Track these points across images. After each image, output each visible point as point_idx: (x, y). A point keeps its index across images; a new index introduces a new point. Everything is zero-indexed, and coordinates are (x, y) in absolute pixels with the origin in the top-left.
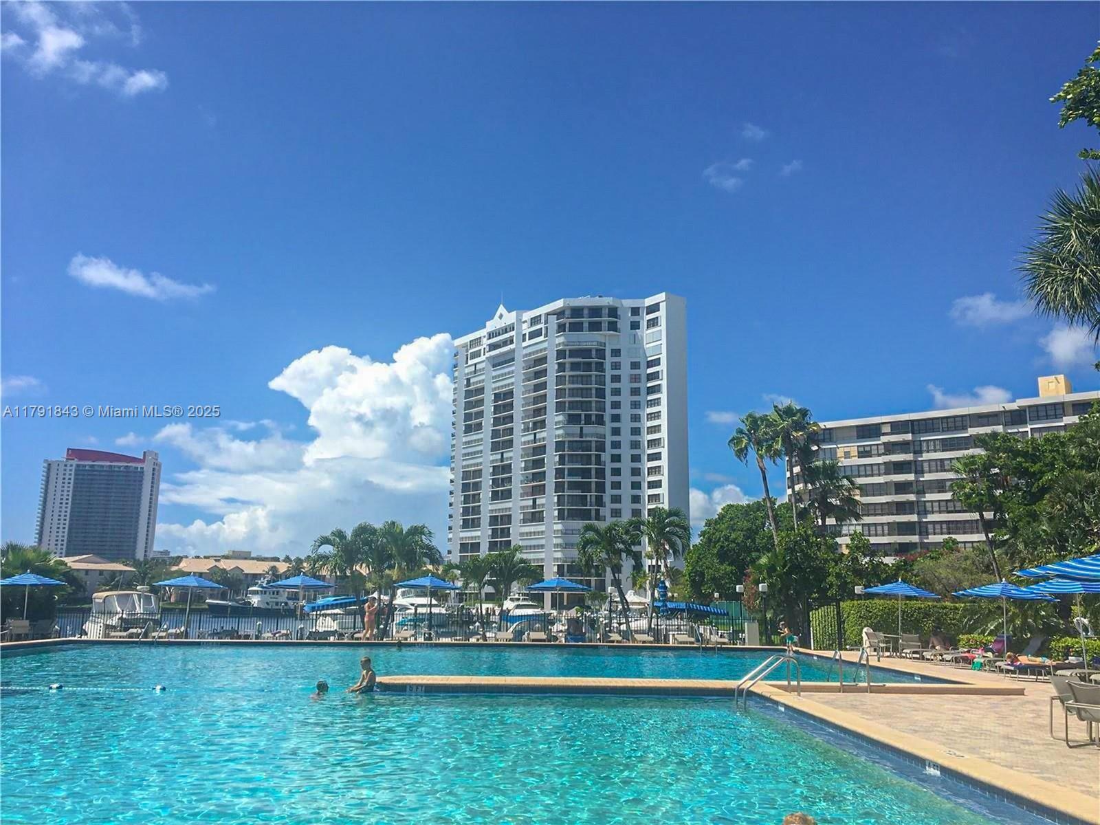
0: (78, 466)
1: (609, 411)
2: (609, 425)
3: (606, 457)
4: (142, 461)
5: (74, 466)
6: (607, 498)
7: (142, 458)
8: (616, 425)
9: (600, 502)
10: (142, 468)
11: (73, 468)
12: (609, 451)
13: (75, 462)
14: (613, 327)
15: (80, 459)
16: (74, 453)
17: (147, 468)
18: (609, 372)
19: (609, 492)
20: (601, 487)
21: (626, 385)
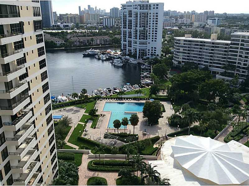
1: (149, 25)
2: (149, 27)
3: (148, 33)
12: (148, 32)
14: (150, 8)
18: (149, 17)
19: (148, 39)
21: (152, 20)
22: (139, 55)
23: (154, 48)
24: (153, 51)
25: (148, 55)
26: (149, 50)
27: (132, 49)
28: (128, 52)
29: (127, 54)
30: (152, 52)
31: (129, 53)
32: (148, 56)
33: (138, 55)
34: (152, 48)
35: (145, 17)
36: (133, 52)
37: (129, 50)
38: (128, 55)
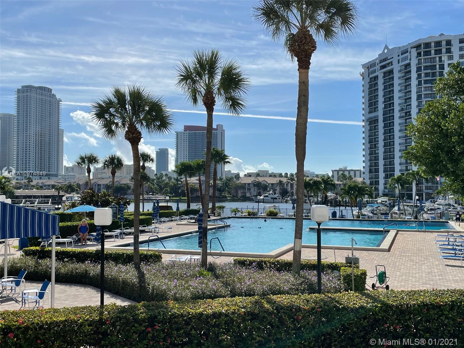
0: (189, 133)
5: (188, 133)
7: (216, 128)
10: (217, 133)
11: (187, 135)
13: (187, 132)
14: (449, 51)
15: (189, 131)
16: (187, 128)
17: (219, 132)
35: (434, 75)
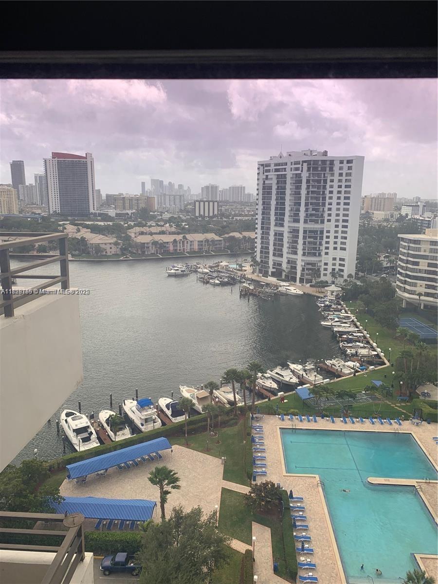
0: (58, 161)
1: (327, 206)
2: (327, 212)
4: (86, 158)
6: (324, 242)
7: (85, 156)
8: (329, 212)
9: (321, 244)
10: (86, 161)
11: (56, 162)
13: (56, 159)
14: (331, 169)
15: (58, 158)
16: (55, 155)
17: (88, 161)
18: (328, 189)
19: (325, 239)
20: (322, 238)
21: (335, 195)
22: (302, 275)
23: (338, 259)
24: (337, 268)
25: (325, 275)
26: (326, 264)
27: (284, 260)
28: (273, 268)
29: (270, 273)
30: (334, 269)
31: (274, 270)
32: (323, 278)
33: (298, 276)
34: (334, 259)
35: (319, 187)
36: (287, 268)
37: (274, 264)
38: (273, 274)
